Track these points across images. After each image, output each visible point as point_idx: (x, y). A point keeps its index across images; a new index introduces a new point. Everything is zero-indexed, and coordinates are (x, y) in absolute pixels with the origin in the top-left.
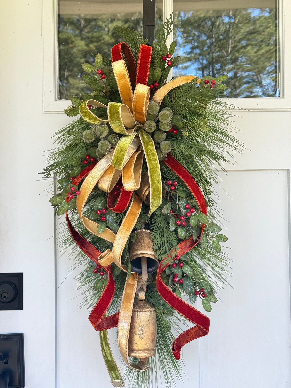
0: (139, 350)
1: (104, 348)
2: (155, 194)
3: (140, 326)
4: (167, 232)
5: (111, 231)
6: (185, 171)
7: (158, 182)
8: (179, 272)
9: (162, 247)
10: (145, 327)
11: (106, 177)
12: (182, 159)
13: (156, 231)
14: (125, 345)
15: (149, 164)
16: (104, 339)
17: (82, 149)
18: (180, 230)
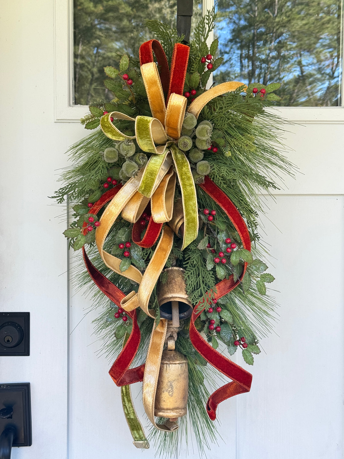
0: (167, 409)
1: (126, 405)
2: (190, 226)
3: (170, 382)
4: (202, 271)
5: (136, 269)
6: (225, 197)
7: (194, 212)
8: (216, 317)
9: (197, 289)
10: (175, 382)
11: (132, 205)
12: (222, 183)
13: (190, 270)
14: (151, 403)
15: (183, 191)
16: (127, 395)
17: (103, 170)
18: (219, 269)
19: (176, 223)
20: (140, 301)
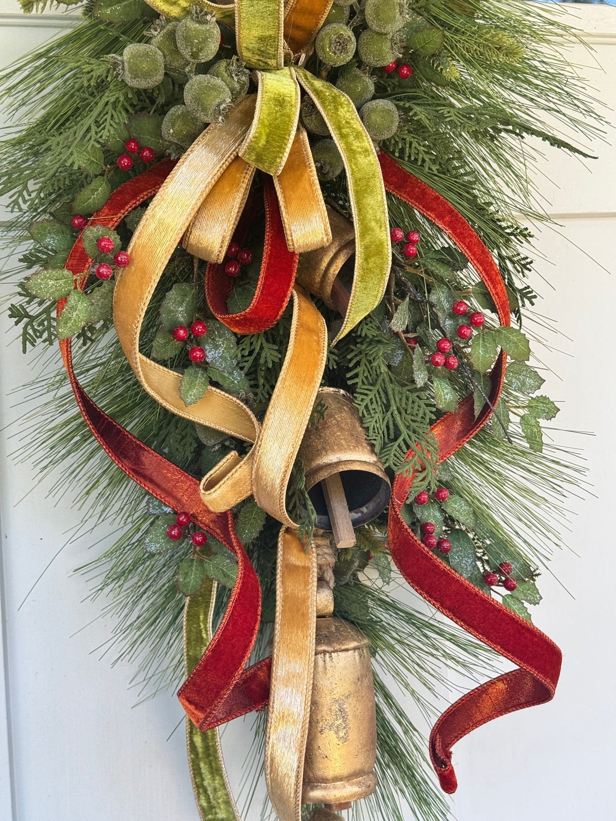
0: (336, 779)
1: (206, 783)
2: (370, 265)
3: (337, 701)
4: (396, 392)
5: (227, 395)
7: (381, 227)
8: (435, 516)
9: (396, 439)
10: (350, 700)
11: (217, 205)
12: (427, 159)
13: (366, 392)
14: (295, 766)
15: (351, 166)
17: (115, 116)
18: (441, 385)
19: (324, 265)
20: (257, 479)
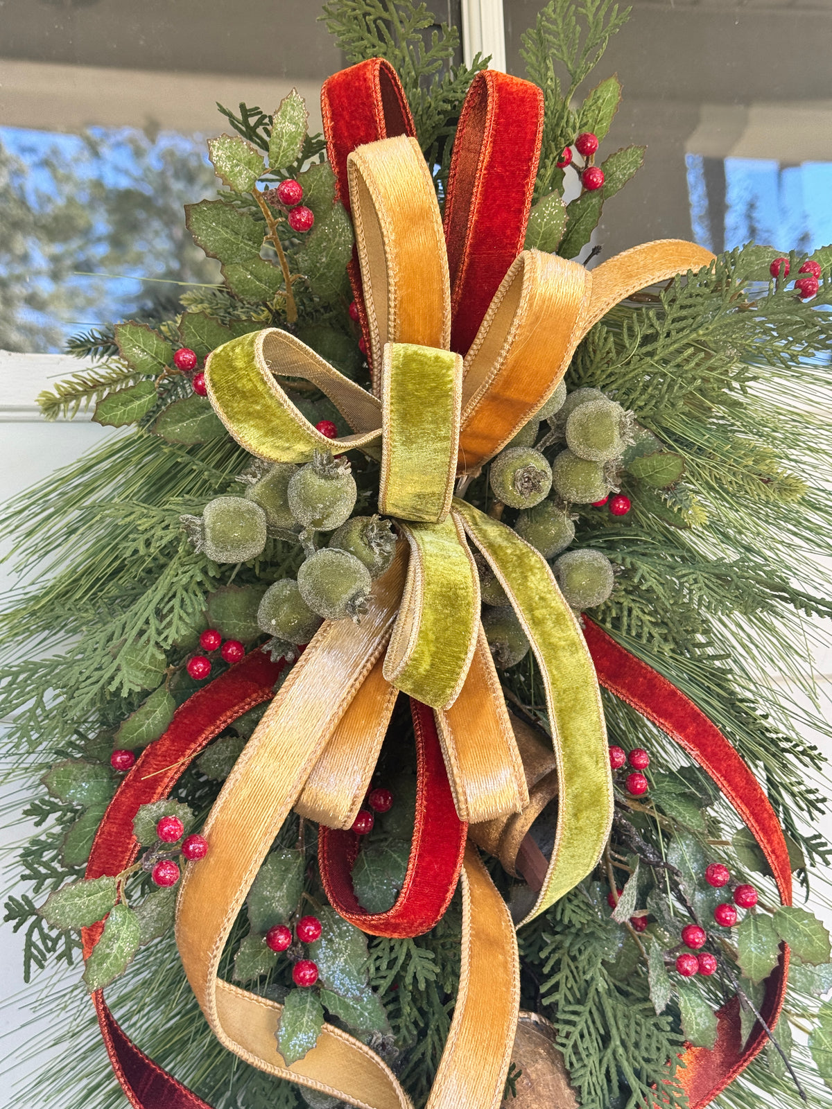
2: (581, 823)
4: (619, 1014)
5: (352, 1040)
7: (597, 762)
11: (346, 748)
12: (656, 635)
13: (573, 1018)
15: (551, 671)
18: (689, 1000)
